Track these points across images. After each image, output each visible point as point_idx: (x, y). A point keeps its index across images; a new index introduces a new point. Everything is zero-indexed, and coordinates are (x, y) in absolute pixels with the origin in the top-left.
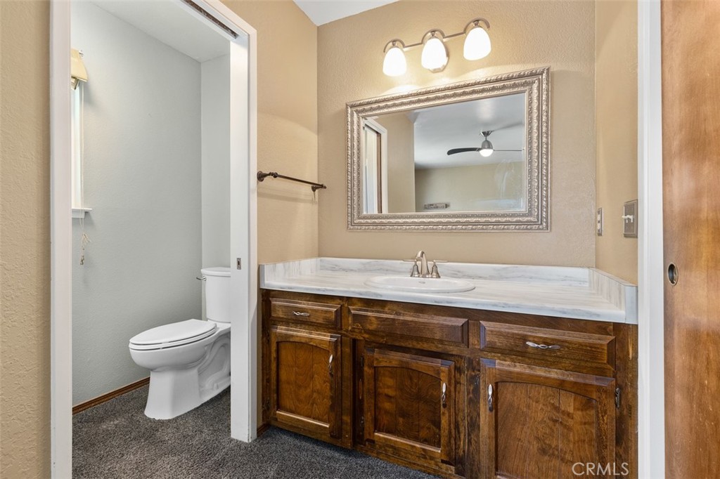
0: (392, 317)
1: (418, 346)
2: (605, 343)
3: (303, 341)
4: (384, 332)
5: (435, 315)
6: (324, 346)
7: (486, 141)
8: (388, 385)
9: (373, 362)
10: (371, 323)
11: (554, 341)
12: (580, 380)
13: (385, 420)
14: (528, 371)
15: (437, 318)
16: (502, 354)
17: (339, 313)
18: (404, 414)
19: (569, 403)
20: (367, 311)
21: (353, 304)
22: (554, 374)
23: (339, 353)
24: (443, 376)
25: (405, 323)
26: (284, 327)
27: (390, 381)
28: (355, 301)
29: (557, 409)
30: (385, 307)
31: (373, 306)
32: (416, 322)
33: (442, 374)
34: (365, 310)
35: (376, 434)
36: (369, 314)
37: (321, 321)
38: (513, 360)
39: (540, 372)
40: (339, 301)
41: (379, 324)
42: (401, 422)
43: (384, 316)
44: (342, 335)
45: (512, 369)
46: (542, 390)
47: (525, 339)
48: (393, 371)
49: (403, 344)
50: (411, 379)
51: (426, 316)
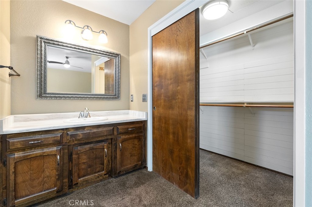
0: (88, 132)
1: (98, 140)
2: (142, 125)
3: (38, 155)
4: (85, 138)
5: (104, 127)
6: (53, 153)
7: (67, 60)
8: (84, 159)
9: (78, 152)
10: (79, 136)
11: (134, 127)
12: (138, 135)
13: (82, 173)
14: (128, 137)
15: (104, 128)
16: (122, 134)
17: (61, 136)
18: (90, 166)
19: (136, 142)
20: (77, 132)
21: (69, 131)
22: (134, 135)
23: (62, 154)
24: (105, 147)
25: (94, 133)
26: (21, 153)
27: (84, 157)
28: (71, 129)
29: (134, 144)
30: (85, 129)
31: (79, 130)
32: (98, 131)
33: (105, 146)
34: (75, 132)
35: (79, 180)
36: (78, 133)
37: (51, 142)
38: (125, 135)
39: (131, 136)
40: (61, 131)
41: (83, 136)
42: (89, 170)
43: (85, 132)
44: (63, 145)
45: (125, 137)
46: (131, 141)
47: (128, 128)
48: (86, 152)
49: (92, 141)
50: (93, 153)
51: (101, 129)
